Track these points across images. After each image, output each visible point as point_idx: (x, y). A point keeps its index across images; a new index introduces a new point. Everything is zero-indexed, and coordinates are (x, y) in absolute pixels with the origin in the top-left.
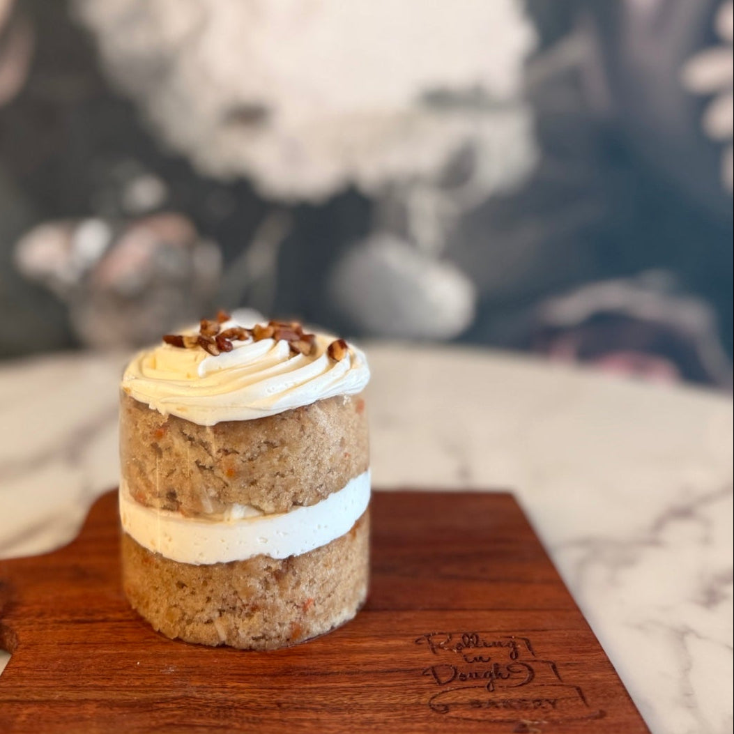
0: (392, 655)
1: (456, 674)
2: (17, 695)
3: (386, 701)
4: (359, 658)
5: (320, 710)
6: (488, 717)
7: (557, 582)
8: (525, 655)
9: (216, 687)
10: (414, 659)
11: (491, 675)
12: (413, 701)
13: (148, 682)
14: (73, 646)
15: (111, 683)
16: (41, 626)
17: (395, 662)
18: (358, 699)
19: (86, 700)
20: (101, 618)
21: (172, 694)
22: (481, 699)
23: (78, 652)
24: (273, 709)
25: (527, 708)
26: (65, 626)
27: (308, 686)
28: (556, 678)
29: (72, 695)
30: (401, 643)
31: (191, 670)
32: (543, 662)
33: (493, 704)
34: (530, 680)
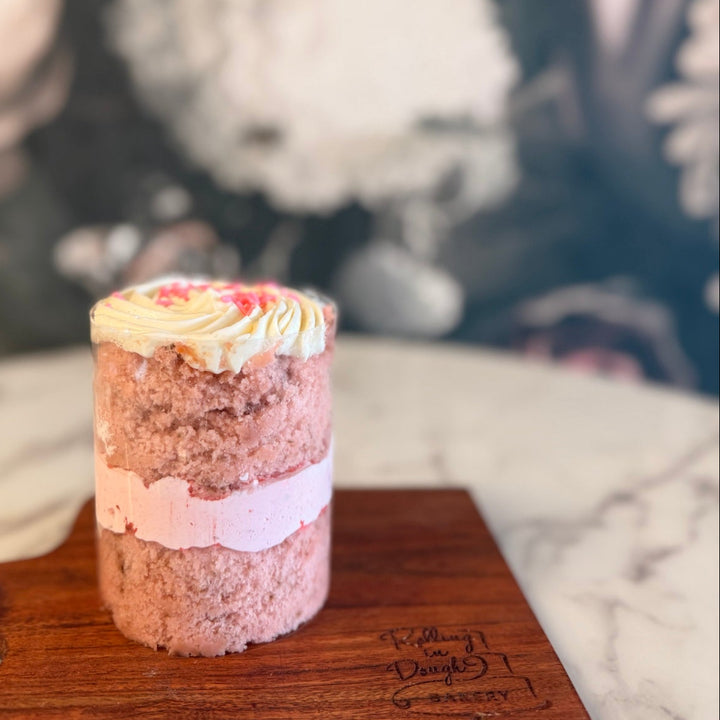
0: (359, 652)
1: (417, 668)
2: (5, 704)
3: (353, 698)
4: (329, 655)
5: (292, 709)
6: (445, 711)
7: (506, 575)
8: (479, 648)
9: (195, 689)
10: (378, 655)
11: (448, 669)
12: (378, 697)
13: (131, 686)
14: (60, 651)
15: (95, 689)
16: (30, 632)
17: (362, 658)
18: (328, 697)
19: (71, 706)
20: (87, 621)
21: (153, 698)
22: (439, 693)
23: (64, 657)
24: (249, 710)
25: (480, 701)
26: (52, 631)
27: (282, 685)
28: (508, 670)
29: (58, 702)
30: (366, 639)
31: (172, 672)
32: (496, 654)
33: (451, 697)
34: (484, 672)
